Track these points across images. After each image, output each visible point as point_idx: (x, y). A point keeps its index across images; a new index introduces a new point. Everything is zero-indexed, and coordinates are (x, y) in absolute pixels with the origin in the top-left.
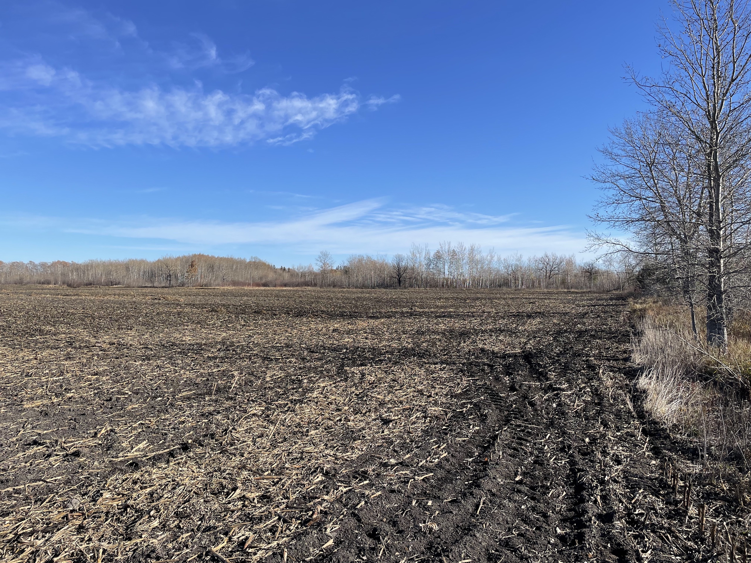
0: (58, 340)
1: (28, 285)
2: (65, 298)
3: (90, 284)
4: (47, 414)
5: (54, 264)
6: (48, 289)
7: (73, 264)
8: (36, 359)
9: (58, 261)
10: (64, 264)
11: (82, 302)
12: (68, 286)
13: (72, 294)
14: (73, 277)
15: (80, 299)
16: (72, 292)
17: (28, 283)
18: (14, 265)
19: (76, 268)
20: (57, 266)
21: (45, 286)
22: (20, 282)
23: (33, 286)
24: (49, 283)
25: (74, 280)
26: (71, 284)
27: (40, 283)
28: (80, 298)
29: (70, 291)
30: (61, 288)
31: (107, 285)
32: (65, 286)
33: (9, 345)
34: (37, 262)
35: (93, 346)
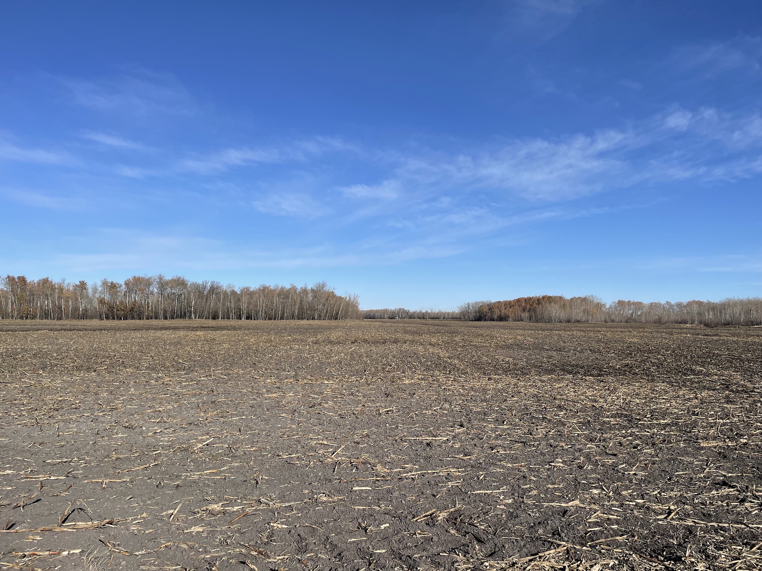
0: (712, 382)
1: (667, 325)
2: (707, 339)
3: (729, 324)
4: (725, 457)
5: (690, 304)
6: (687, 329)
7: (709, 303)
8: (697, 398)
9: (694, 301)
10: (700, 304)
11: (725, 343)
12: (705, 325)
13: (712, 334)
14: (710, 316)
15: (723, 340)
16: (711, 332)
17: (666, 322)
18: (653, 306)
19: (712, 307)
20: (694, 306)
21: (682, 325)
22: (659, 322)
23: (671, 325)
24: (686, 322)
25: (711, 319)
26: (708, 324)
27: (677, 323)
28: (722, 338)
29: (709, 331)
30: (698, 327)
31: (747, 325)
32: (702, 326)
33: (667, 382)
34: (673, 302)
35: (752, 392)
